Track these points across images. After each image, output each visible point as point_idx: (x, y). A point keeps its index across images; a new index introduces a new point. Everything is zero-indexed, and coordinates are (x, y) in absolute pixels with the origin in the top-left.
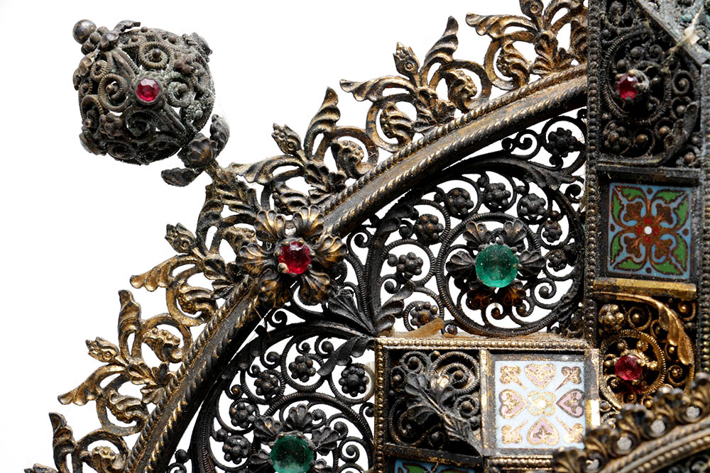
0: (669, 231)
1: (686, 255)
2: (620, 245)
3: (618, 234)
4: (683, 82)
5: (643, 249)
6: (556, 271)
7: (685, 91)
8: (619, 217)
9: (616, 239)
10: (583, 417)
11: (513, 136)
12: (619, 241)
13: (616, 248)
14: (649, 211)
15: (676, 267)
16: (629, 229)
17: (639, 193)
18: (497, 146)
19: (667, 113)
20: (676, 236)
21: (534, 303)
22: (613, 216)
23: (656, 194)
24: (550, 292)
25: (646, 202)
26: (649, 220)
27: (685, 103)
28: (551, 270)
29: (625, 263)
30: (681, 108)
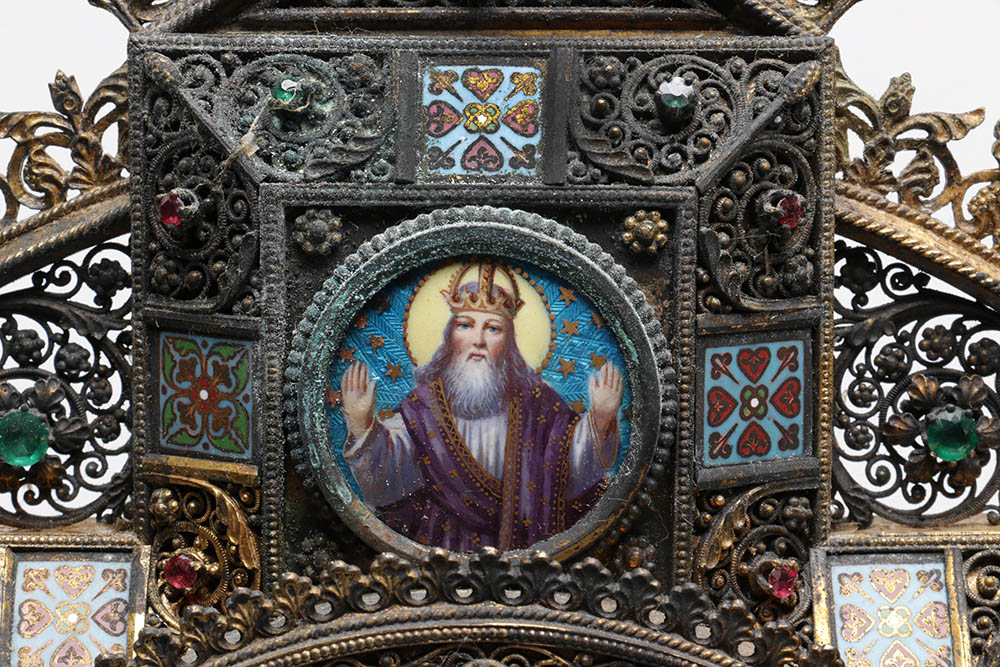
0: (227, 397)
1: (248, 428)
2: (173, 412)
3: (171, 397)
4: (239, 205)
5: (198, 419)
6: (105, 442)
7: (242, 217)
8: (171, 376)
9: (169, 405)
10: (125, 635)
11: (46, 269)
12: (172, 407)
13: (168, 416)
14: (204, 370)
15: (236, 443)
16: (183, 392)
17: (193, 346)
18: (25, 282)
19: (222, 245)
20: (235, 402)
21: (79, 483)
22: (165, 375)
23: (212, 348)
24: (99, 469)
25: (201, 358)
26: (204, 382)
27: (242, 232)
28: (99, 441)
29: (179, 436)
30: (238, 238)
